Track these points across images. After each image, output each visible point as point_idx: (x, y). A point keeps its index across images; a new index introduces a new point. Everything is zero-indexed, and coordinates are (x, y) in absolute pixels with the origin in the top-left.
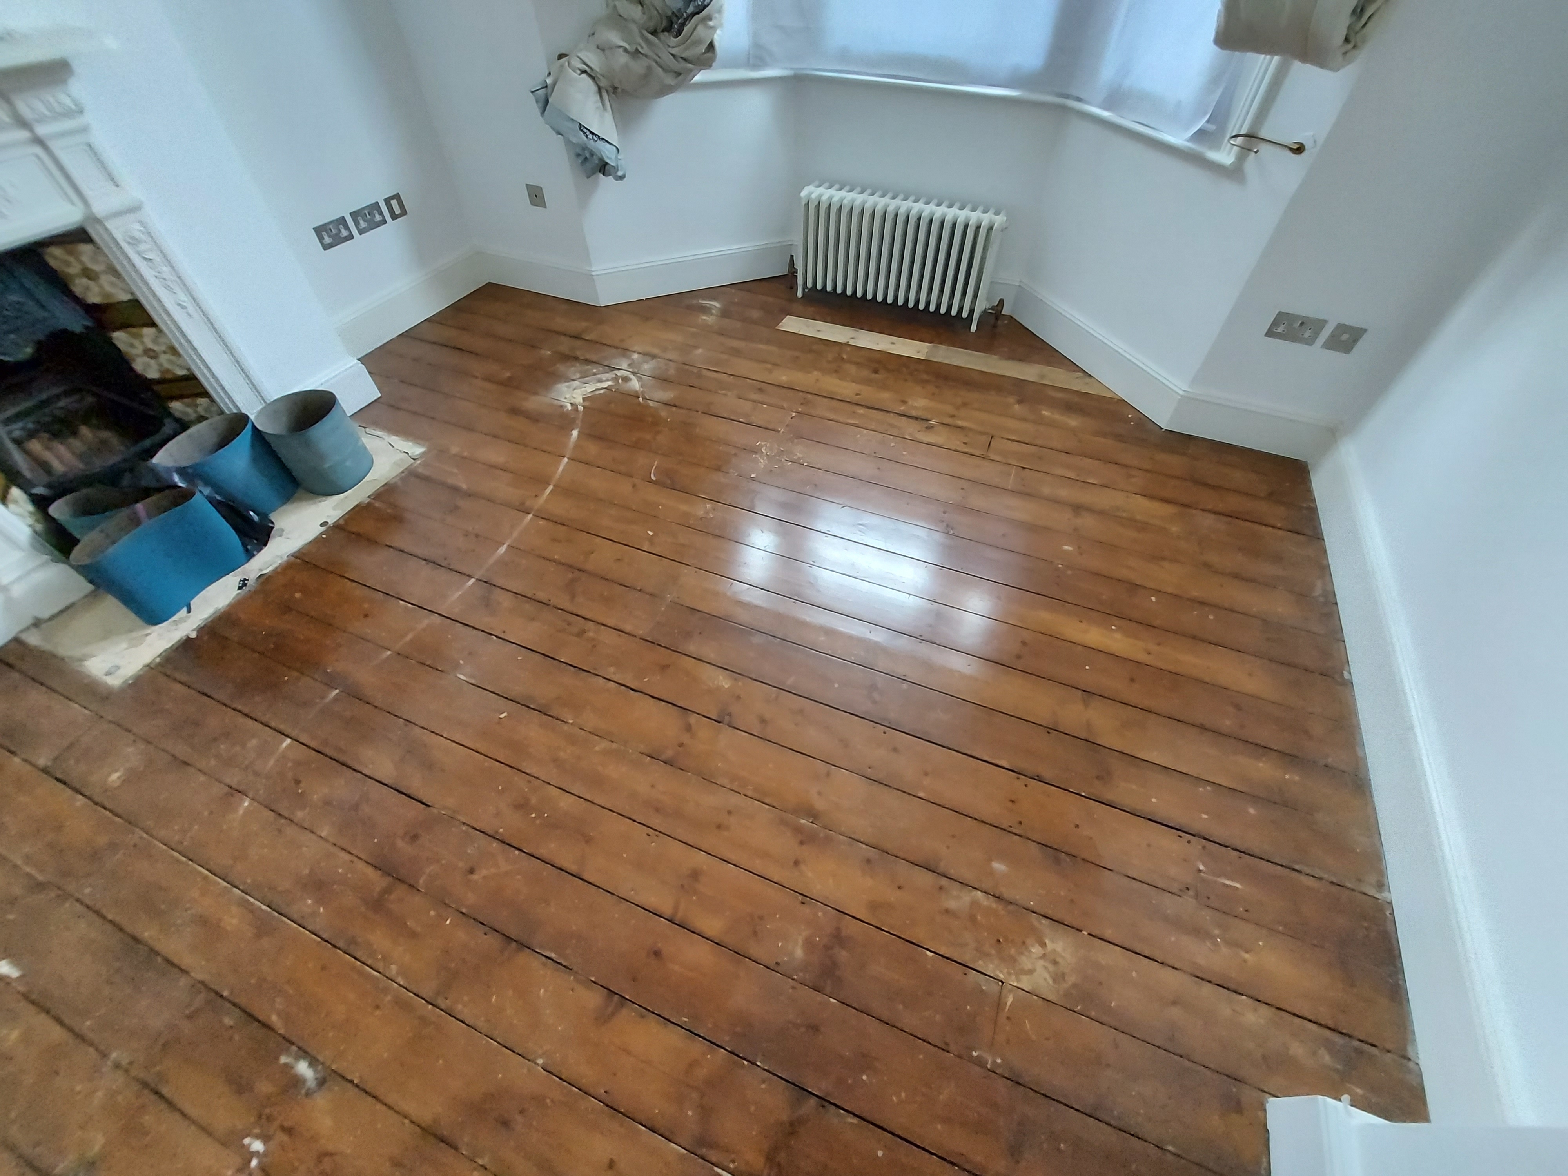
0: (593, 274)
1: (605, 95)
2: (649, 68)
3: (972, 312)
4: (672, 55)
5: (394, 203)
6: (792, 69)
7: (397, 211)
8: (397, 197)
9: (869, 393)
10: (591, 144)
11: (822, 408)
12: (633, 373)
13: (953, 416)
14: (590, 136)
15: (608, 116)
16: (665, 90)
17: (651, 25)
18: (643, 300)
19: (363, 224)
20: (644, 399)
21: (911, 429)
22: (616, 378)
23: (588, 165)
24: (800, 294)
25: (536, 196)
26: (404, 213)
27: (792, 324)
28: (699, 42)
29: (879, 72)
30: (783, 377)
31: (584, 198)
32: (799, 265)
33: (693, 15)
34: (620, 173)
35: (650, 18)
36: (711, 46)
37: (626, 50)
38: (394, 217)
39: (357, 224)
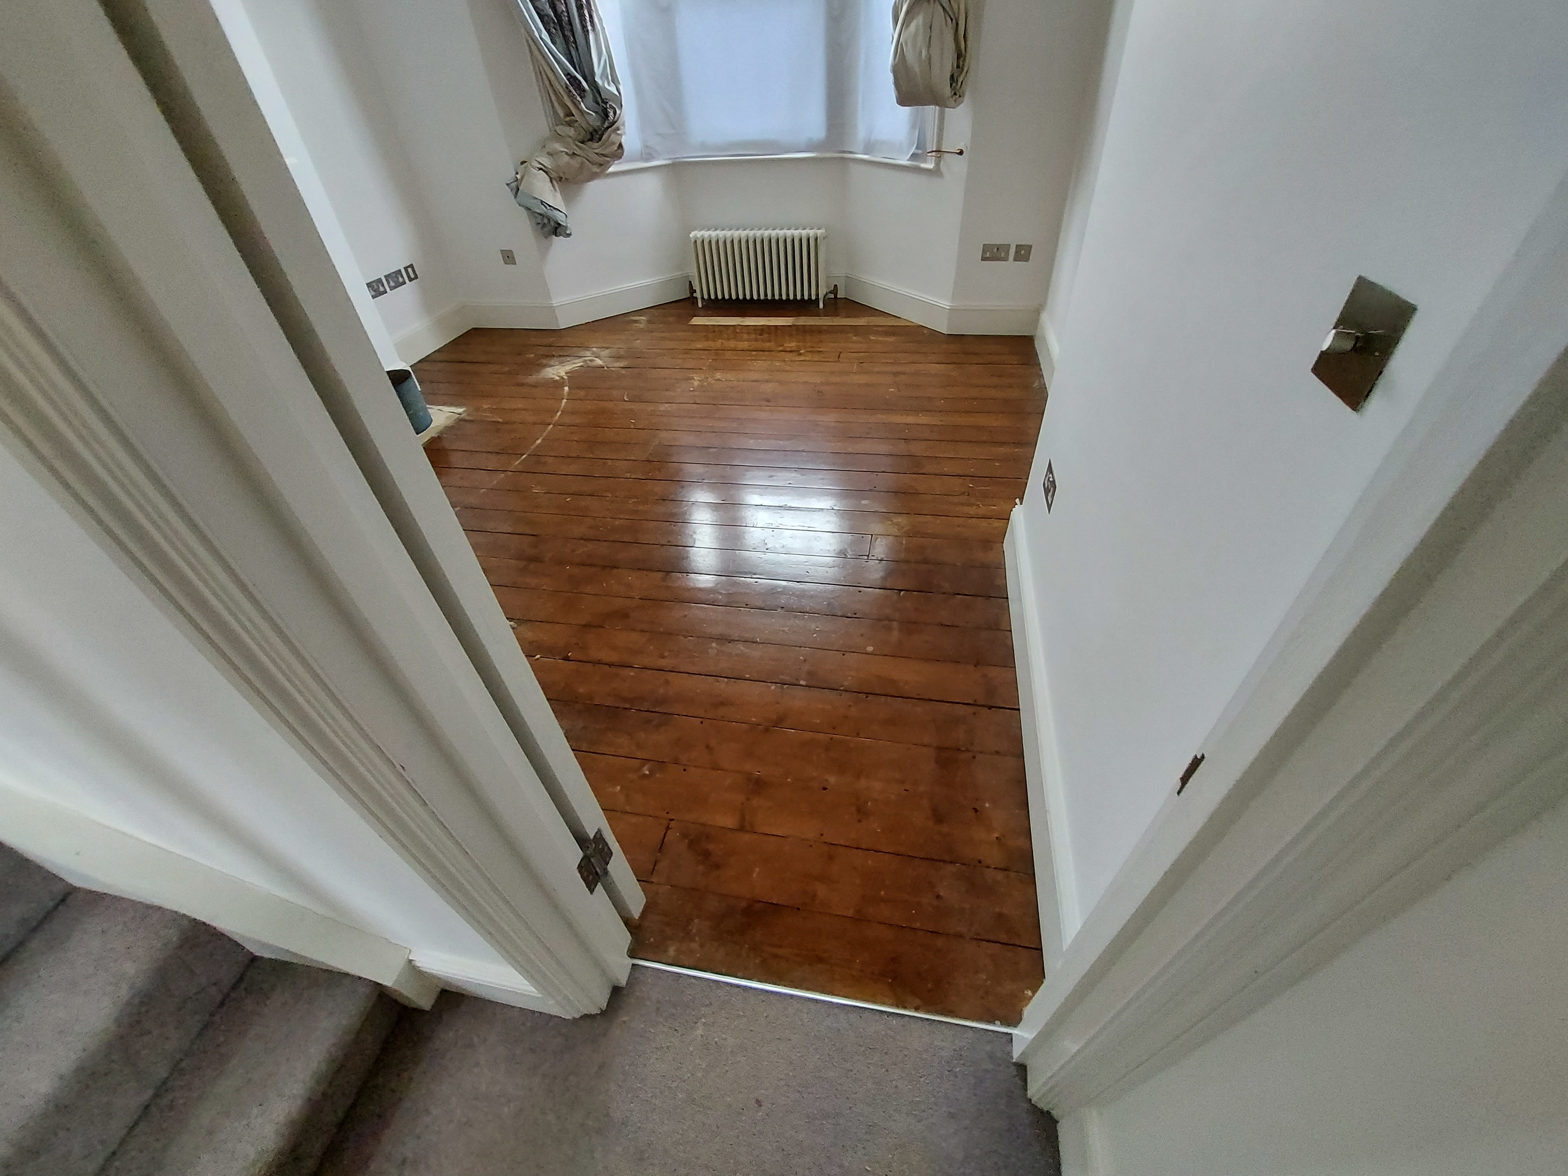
0: (554, 305)
1: (555, 183)
2: (582, 163)
3: (817, 295)
4: (596, 153)
5: (410, 270)
6: (670, 159)
7: (412, 276)
8: (411, 266)
9: (759, 345)
10: (550, 213)
11: (728, 355)
12: (596, 357)
13: (813, 347)
14: (548, 208)
15: (558, 195)
16: (593, 176)
17: (580, 138)
18: (589, 322)
19: (392, 284)
20: (607, 367)
21: (788, 357)
22: (585, 361)
23: (546, 229)
24: (700, 305)
25: (508, 257)
26: (416, 277)
27: (697, 321)
28: (613, 143)
29: (725, 154)
30: (699, 345)
31: (544, 252)
32: (696, 287)
33: (608, 128)
34: (568, 232)
35: (579, 134)
36: (620, 146)
37: (567, 153)
38: (411, 280)
39: (388, 283)
